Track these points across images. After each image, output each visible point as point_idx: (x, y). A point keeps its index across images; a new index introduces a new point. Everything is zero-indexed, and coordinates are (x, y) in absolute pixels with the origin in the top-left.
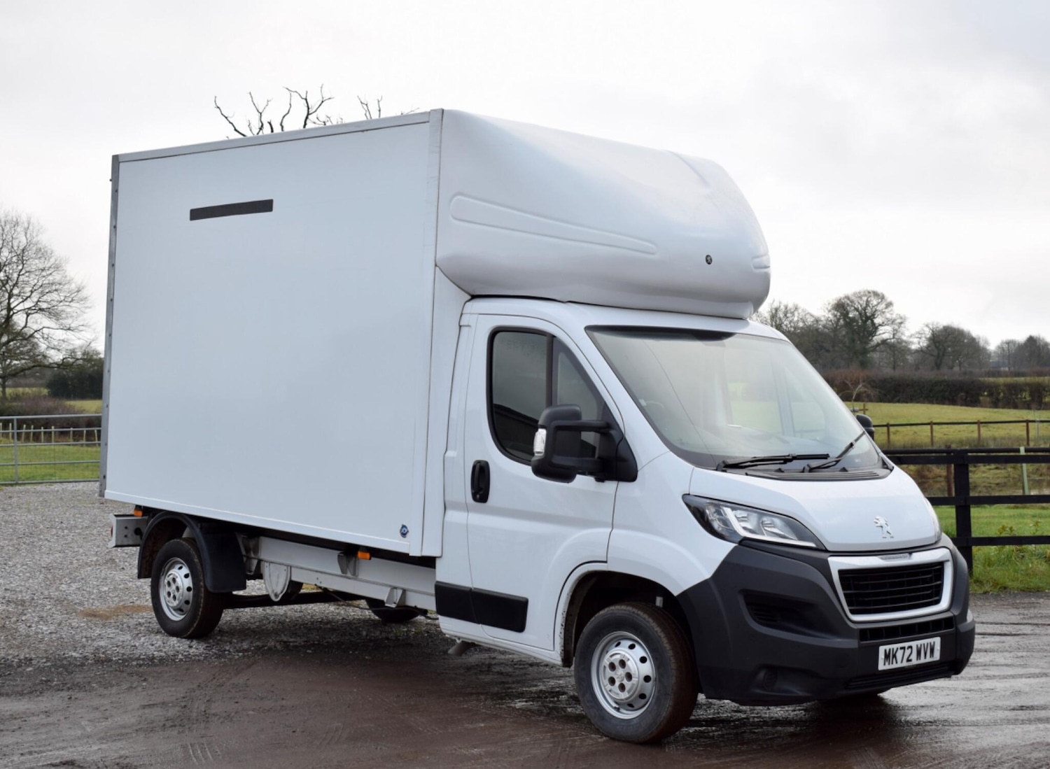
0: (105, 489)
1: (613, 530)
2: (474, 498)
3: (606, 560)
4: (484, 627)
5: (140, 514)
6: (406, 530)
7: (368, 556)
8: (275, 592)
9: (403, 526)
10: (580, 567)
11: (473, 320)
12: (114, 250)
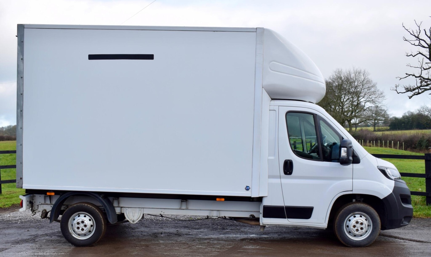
0: (22, 184)
1: (353, 180)
2: (286, 173)
3: (352, 190)
4: (289, 219)
5: (53, 194)
6: (249, 188)
7: (223, 199)
8: (132, 220)
9: (247, 187)
10: (340, 194)
11: (276, 108)
12: (22, 70)
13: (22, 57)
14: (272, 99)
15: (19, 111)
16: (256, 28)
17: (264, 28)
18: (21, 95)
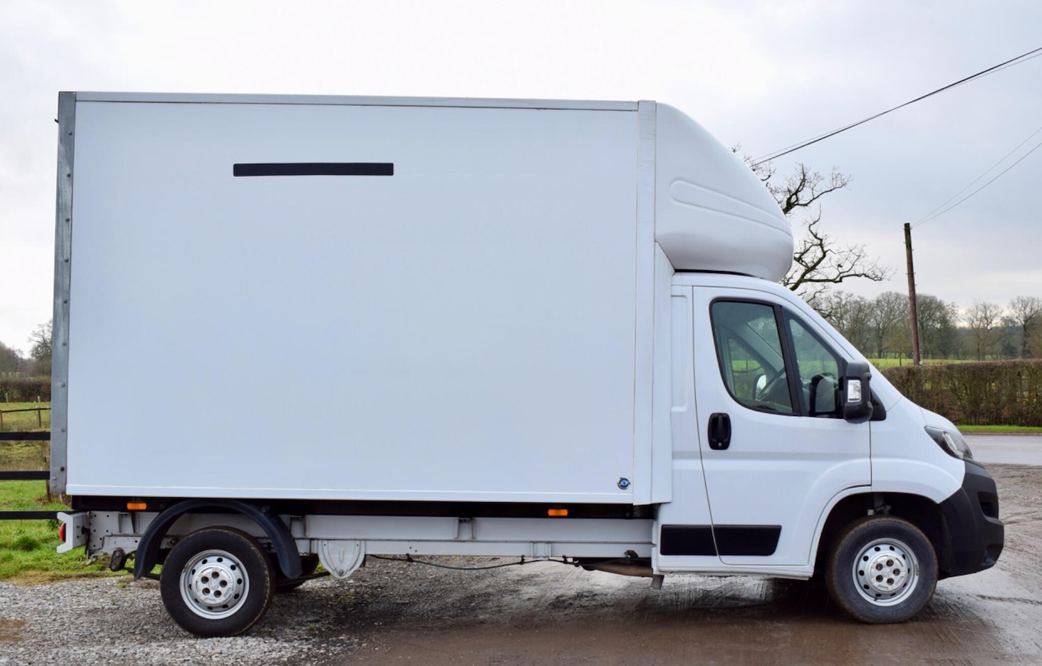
0: (66, 483)
1: (873, 460)
2: (714, 446)
3: (870, 483)
4: (723, 557)
5: (143, 506)
6: (627, 483)
7: (564, 512)
8: (338, 570)
9: (622, 479)
10: (842, 492)
11: (687, 291)
12: (69, 203)
13: (68, 171)
14: (677, 271)
15: (60, 301)
16: (638, 102)
17: (657, 102)
18: (64, 263)
